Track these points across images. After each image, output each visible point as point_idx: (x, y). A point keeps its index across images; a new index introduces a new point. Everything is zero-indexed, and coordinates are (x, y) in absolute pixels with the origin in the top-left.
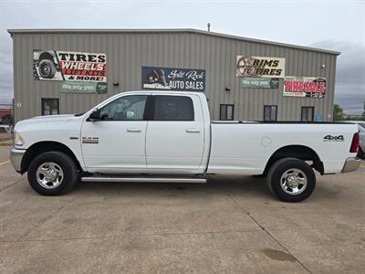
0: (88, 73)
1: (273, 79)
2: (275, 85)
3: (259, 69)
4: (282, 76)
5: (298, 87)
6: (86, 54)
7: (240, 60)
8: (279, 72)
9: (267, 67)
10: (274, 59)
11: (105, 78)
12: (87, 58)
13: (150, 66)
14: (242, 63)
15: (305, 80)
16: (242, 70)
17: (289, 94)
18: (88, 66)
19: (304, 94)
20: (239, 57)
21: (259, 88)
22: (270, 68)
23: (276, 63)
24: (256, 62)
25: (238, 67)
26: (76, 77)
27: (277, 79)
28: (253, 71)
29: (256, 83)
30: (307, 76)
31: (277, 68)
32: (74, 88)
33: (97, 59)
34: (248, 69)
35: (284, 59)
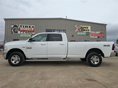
0: (28, 31)
1: (87, 32)
2: (88, 34)
3: (82, 29)
4: (90, 31)
5: (95, 35)
6: (28, 26)
7: (76, 27)
8: (89, 30)
9: (85, 29)
10: (87, 26)
11: (34, 33)
12: (28, 27)
13: (48, 29)
14: (77, 28)
15: (97, 32)
16: (77, 30)
17: (92, 37)
18: (28, 29)
19: (97, 37)
20: (76, 26)
21: (84, 35)
23: (88, 28)
24: (81, 27)
25: (76, 29)
26: (25, 32)
27: (88, 32)
28: (81, 30)
29: (82, 34)
30: (97, 31)
32: (24, 36)
33: (32, 27)
35: (90, 26)
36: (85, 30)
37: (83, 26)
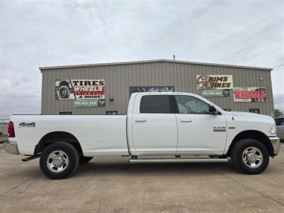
0: (92, 93)
1: (225, 90)
2: (227, 94)
3: (214, 83)
4: (231, 87)
5: (245, 95)
6: (91, 81)
7: (199, 78)
8: (229, 85)
9: (219, 82)
10: (224, 76)
11: (104, 96)
12: (92, 83)
13: (135, 86)
14: (200, 80)
15: (249, 89)
16: (201, 85)
17: (238, 100)
18: (92, 88)
19: (250, 100)
20: (198, 76)
21: (217, 97)
22: (222, 83)
23: (226, 79)
24: (211, 78)
25: (198, 83)
26: (83, 96)
27: (228, 90)
28: (209, 85)
29: (213, 93)
30: (250, 87)
31: (227, 82)
32: (83, 104)
33: (98, 83)
34: (205, 84)
35: (231, 76)
36: (219, 85)
37: (214, 76)
